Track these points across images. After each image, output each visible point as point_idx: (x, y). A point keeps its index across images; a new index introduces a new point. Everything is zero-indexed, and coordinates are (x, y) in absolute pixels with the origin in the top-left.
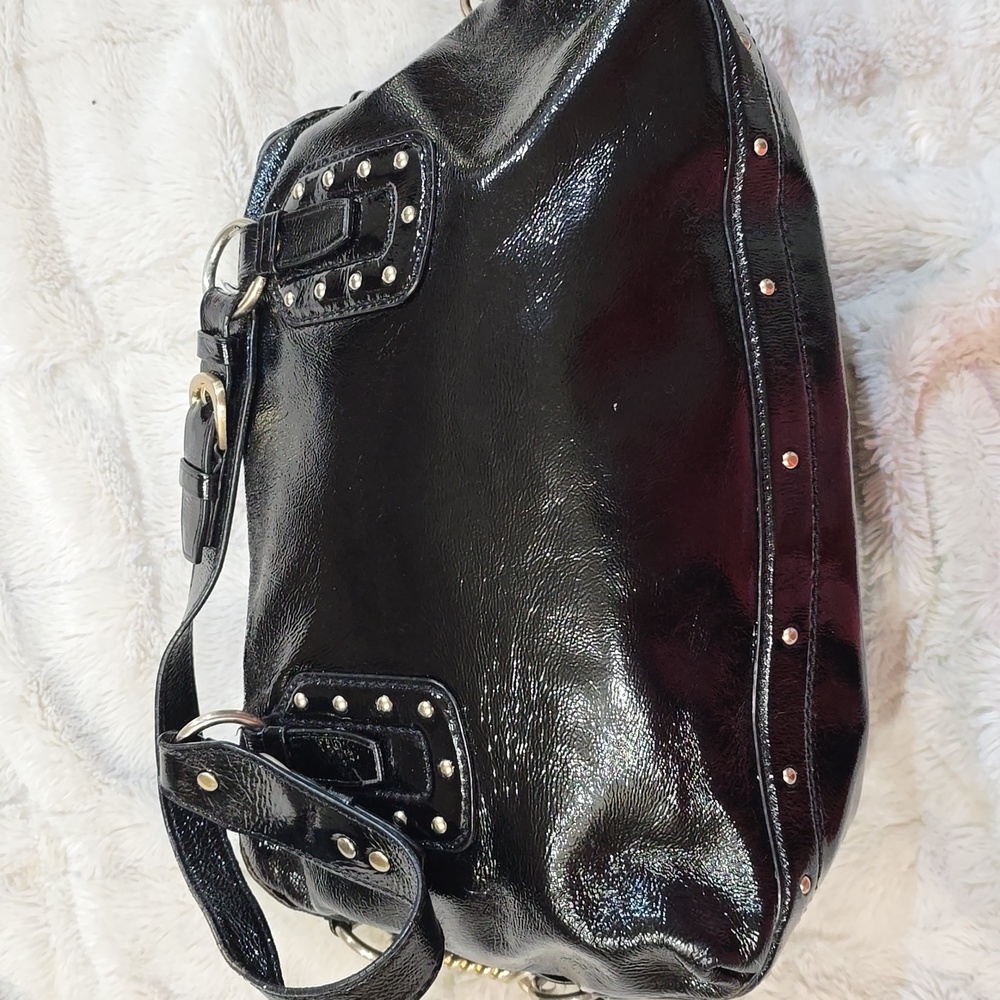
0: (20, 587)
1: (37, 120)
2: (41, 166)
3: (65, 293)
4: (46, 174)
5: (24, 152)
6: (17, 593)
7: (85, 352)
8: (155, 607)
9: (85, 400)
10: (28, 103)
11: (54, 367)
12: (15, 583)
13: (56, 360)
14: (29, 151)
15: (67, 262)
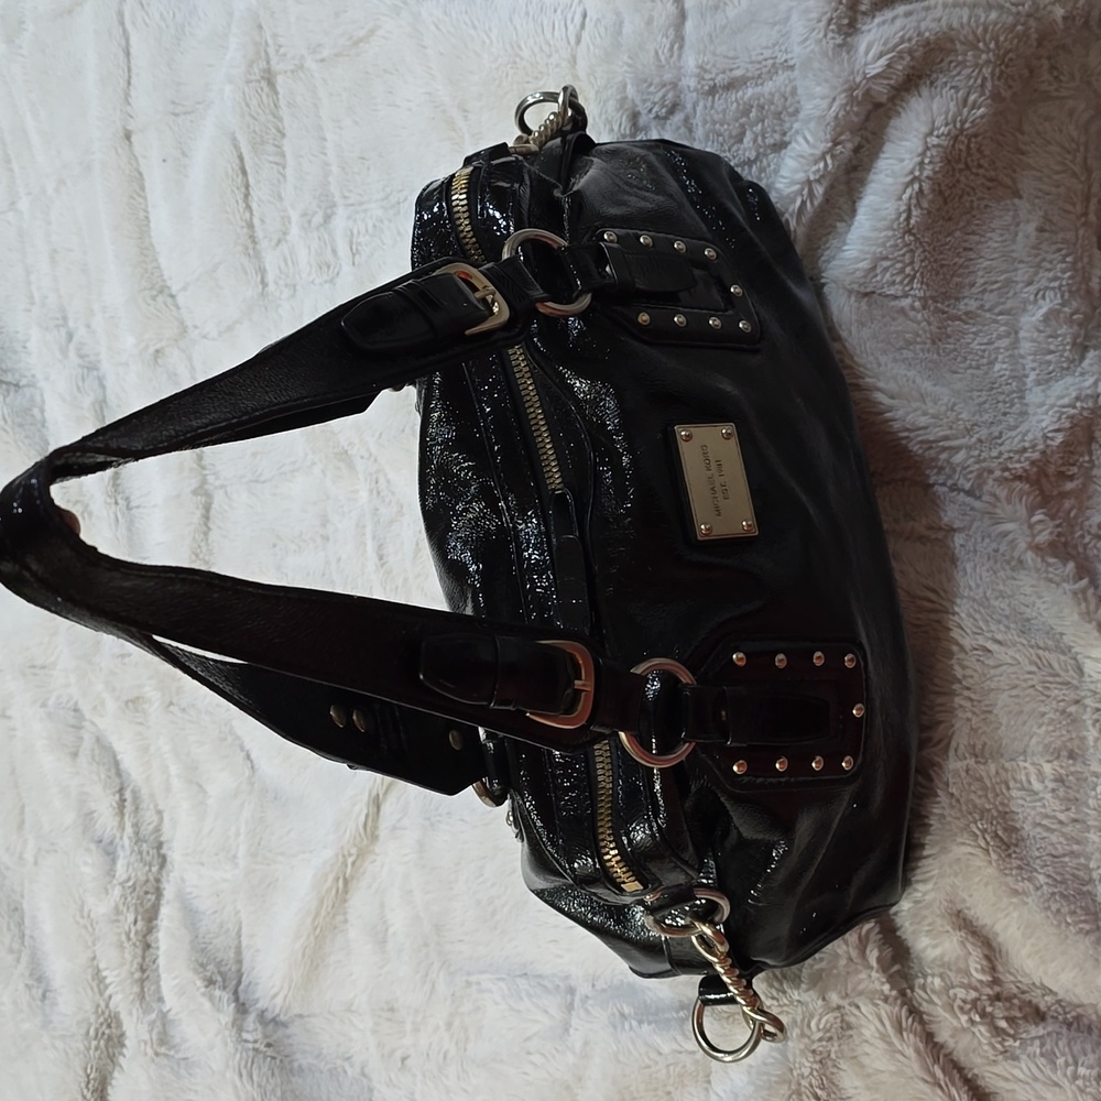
0: (138, 507)
1: (140, 174)
2: (143, 206)
3: (160, 299)
4: (146, 211)
5: (132, 197)
6: (134, 511)
7: (176, 340)
8: (206, 525)
9: (175, 374)
10: (133, 162)
11: (157, 351)
12: (133, 504)
13: (158, 347)
14: (135, 196)
15: (162, 276)
